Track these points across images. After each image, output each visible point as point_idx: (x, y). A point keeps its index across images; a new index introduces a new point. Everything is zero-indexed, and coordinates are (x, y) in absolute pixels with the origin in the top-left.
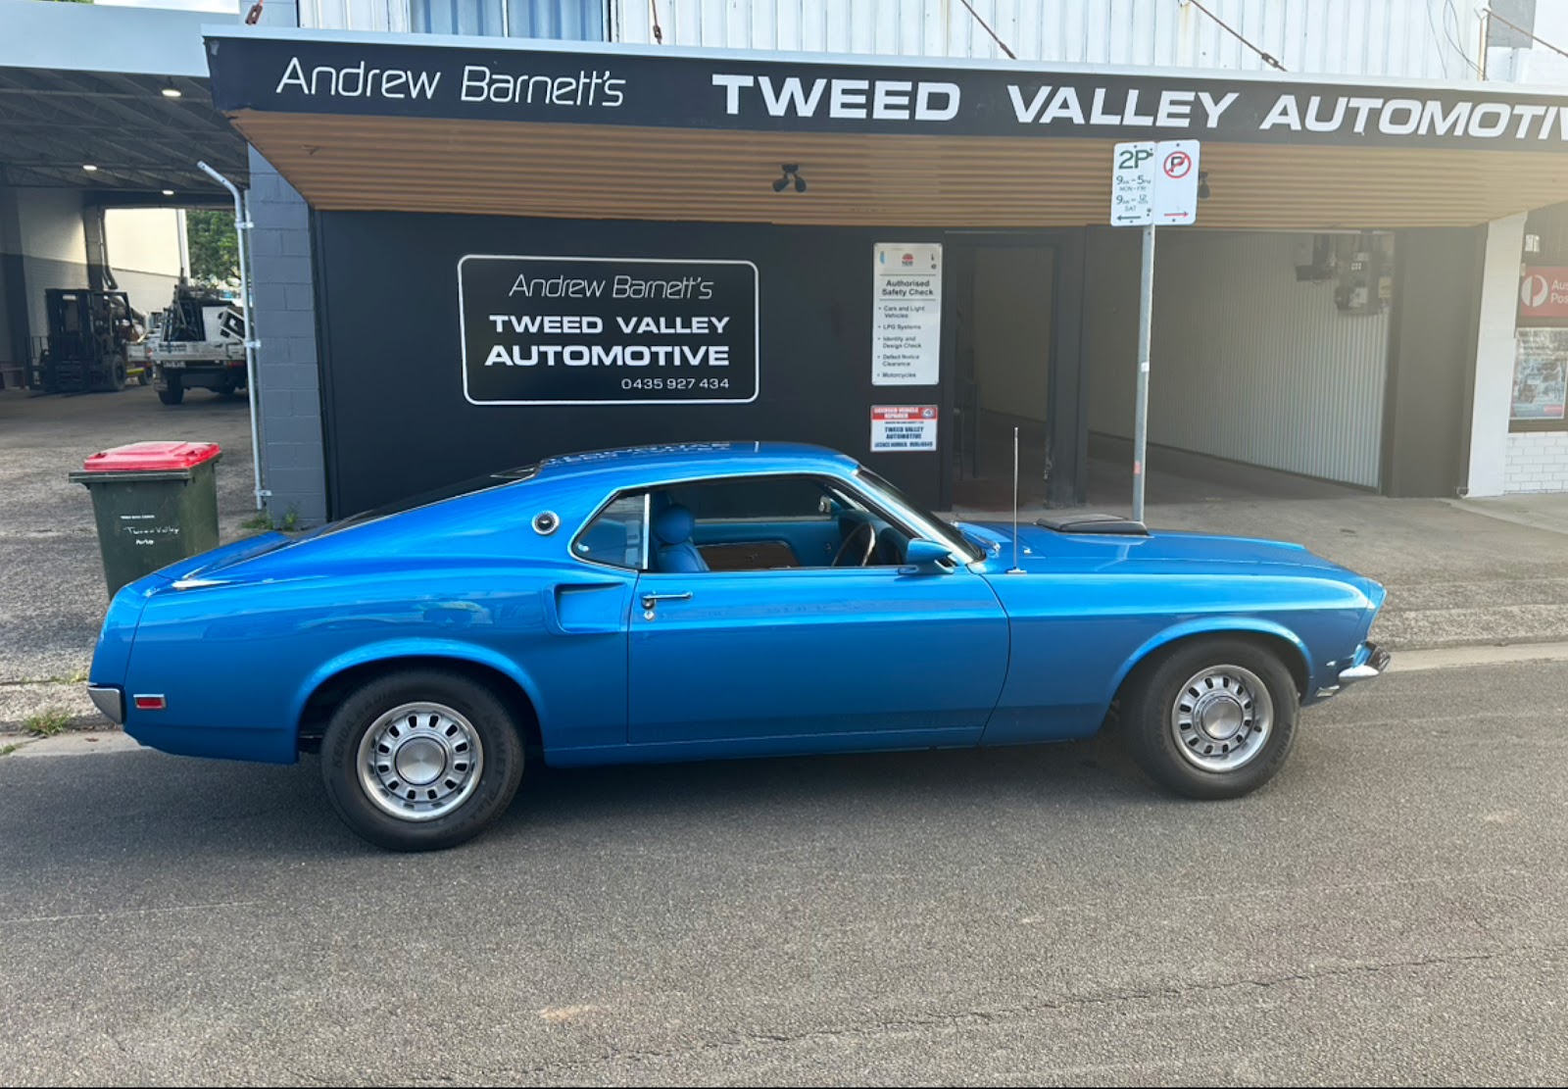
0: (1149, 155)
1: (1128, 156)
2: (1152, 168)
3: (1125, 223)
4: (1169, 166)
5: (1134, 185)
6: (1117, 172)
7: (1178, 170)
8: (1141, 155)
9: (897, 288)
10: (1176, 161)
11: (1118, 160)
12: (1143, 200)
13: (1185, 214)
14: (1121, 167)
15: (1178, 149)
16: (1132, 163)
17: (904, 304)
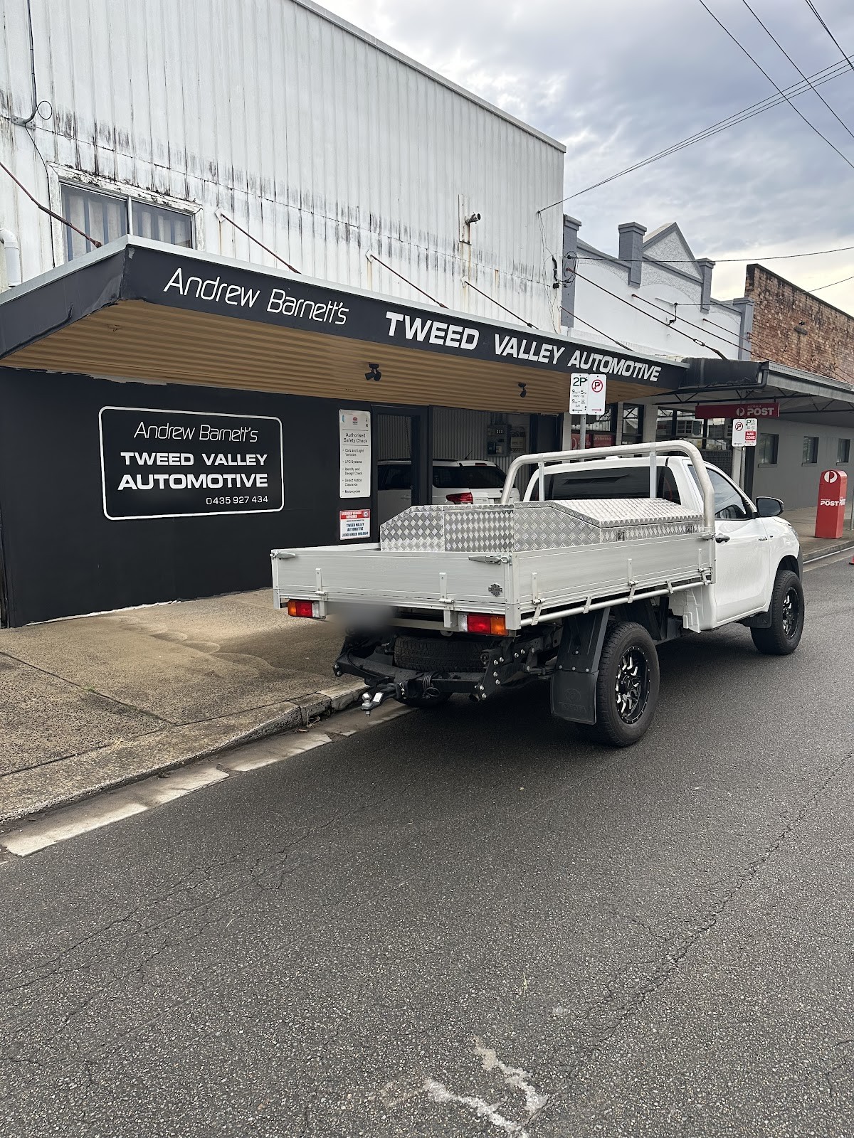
0: (586, 380)
1: (577, 380)
2: (587, 386)
3: (576, 413)
4: (594, 386)
5: (579, 394)
6: (572, 387)
7: (598, 389)
8: (583, 380)
9: (351, 438)
10: (597, 384)
11: (573, 381)
12: (583, 402)
13: (600, 410)
14: (574, 385)
15: (598, 378)
16: (578, 383)
17: (355, 448)
